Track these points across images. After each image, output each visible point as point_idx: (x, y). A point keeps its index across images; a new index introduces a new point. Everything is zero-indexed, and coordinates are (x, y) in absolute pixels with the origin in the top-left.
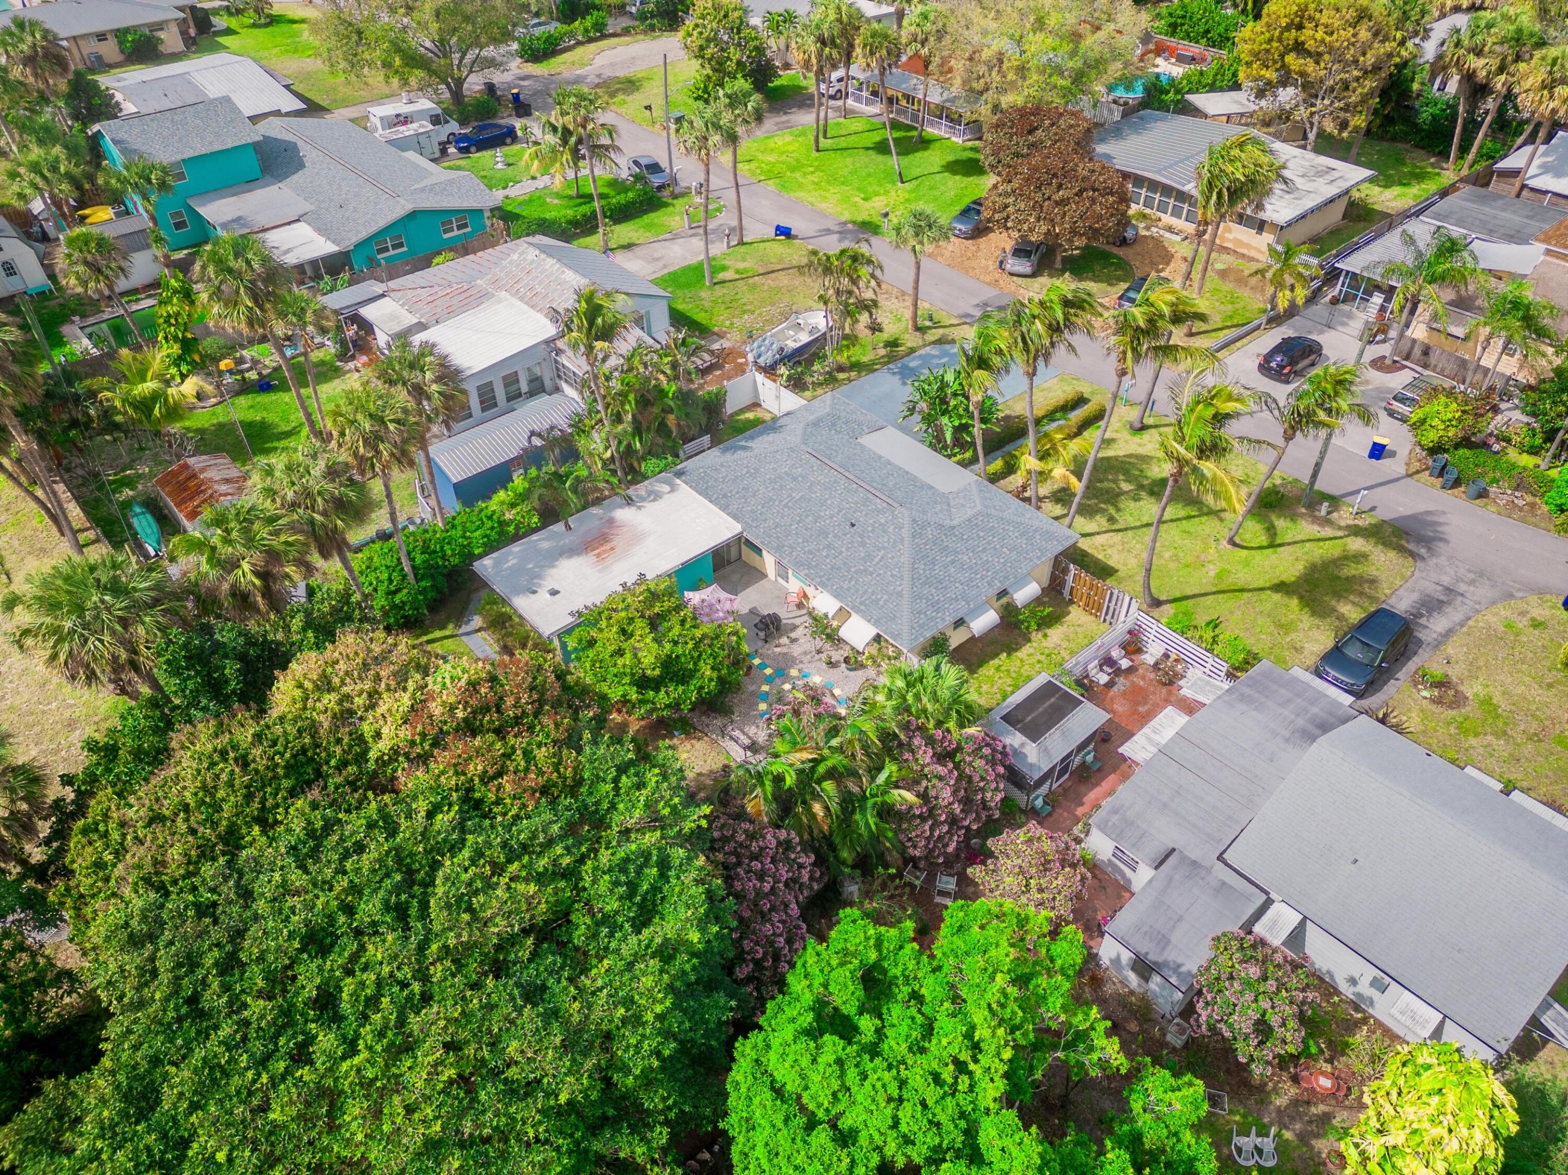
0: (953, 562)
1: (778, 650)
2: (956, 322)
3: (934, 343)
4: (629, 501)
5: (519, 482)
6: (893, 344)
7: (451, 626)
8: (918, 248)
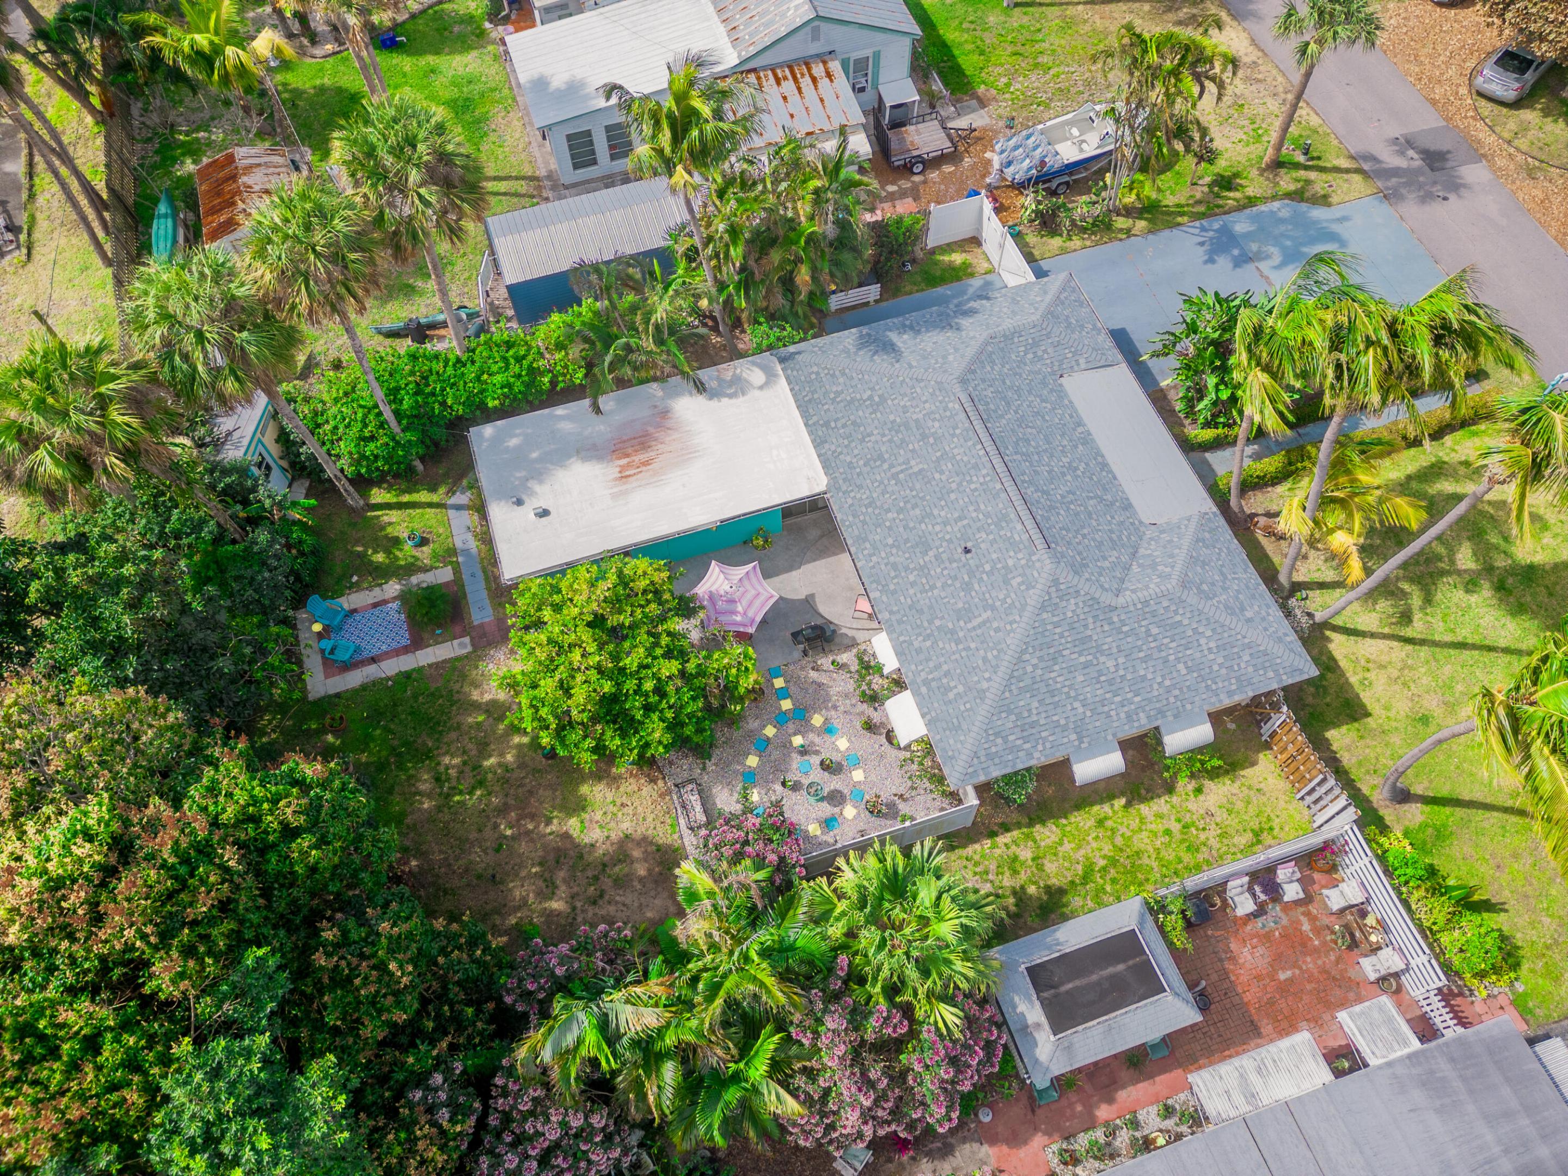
0: (1086, 666)
1: (813, 674)
2: (1344, 163)
3: (1289, 196)
4: (700, 387)
5: (588, 307)
6: (1226, 183)
7: (442, 490)
8: (1313, 47)
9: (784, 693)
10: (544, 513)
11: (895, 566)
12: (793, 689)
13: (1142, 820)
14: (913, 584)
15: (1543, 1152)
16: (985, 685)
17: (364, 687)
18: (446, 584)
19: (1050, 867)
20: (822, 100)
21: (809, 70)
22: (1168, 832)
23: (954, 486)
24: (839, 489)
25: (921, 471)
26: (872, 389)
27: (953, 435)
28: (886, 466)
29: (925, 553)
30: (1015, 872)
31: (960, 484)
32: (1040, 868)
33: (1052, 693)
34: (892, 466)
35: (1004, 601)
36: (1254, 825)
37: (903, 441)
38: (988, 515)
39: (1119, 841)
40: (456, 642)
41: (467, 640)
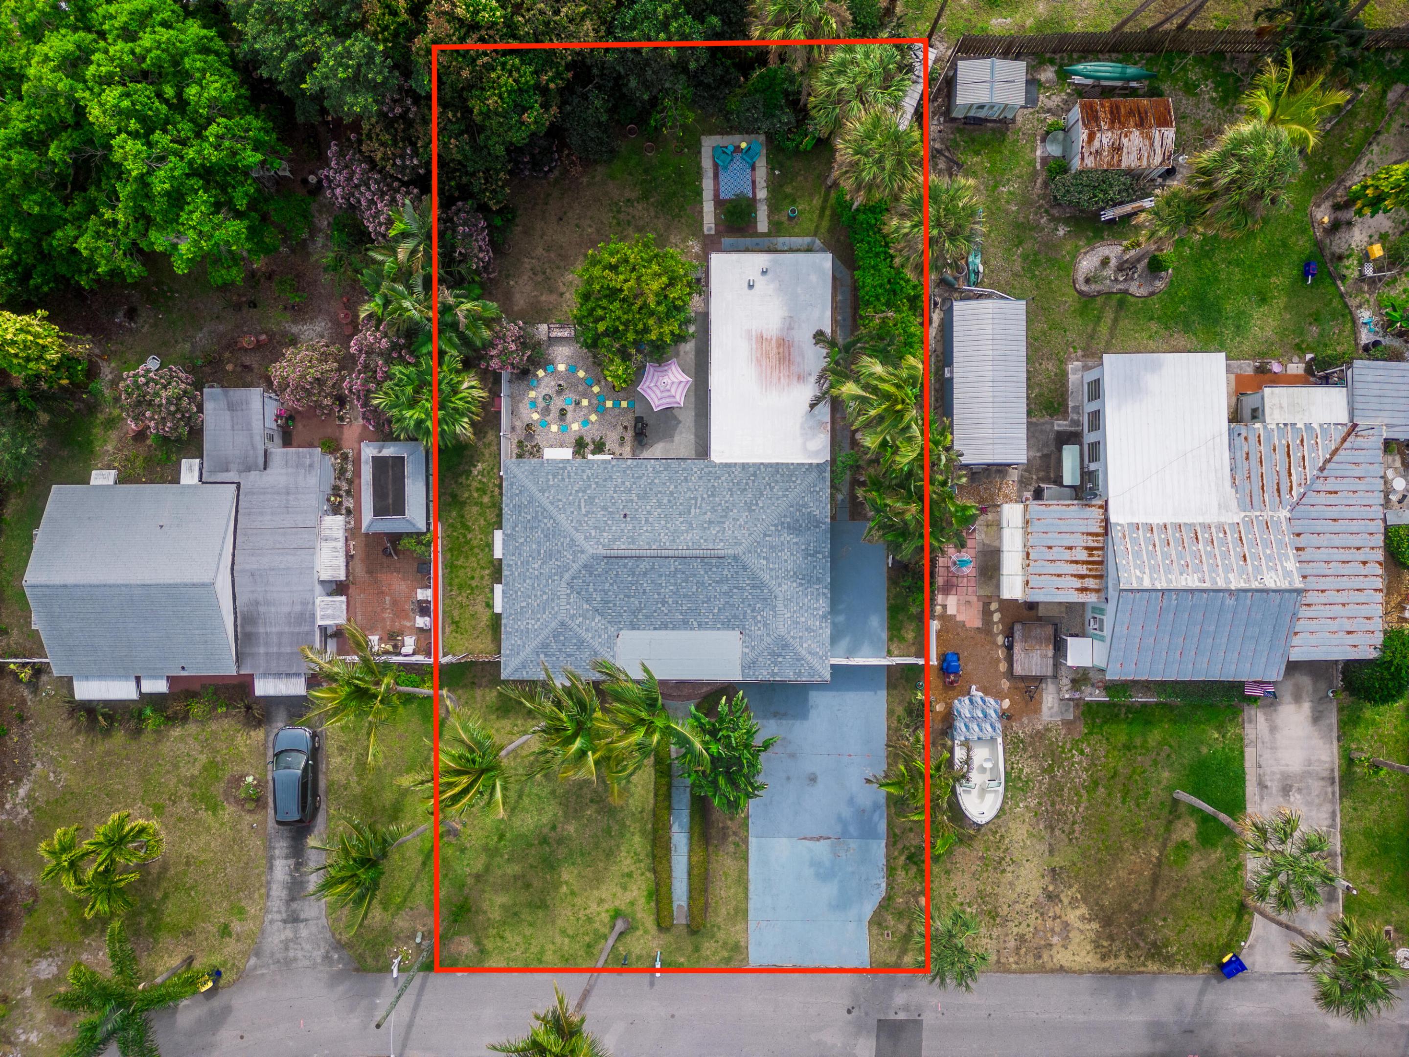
1: (623, 425)
9: (616, 405)
10: (751, 286)
11: (640, 478)
12: (617, 411)
13: (483, 568)
14: (623, 483)
15: (262, 650)
16: (546, 495)
17: (700, 168)
18: (756, 227)
19: (475, 509)
20: (1059, 575)
21: (1095, 577)
22: (473, 578)
23: (669, 525)
24: (707, 467)
25: (690, 513)
26: (762, 508)
27: (701, 538)
28: (705, 496)
29: (638, 496)
30: (478, 490)
31: (668, 529)
32: (476, 504)
33: (531, 528)
34: (703, 499)
35: (586, 522)
36: (462, 624)
37: (716, 511)
38: (640, 535)
39: (476, 551)
40: (713, 226)
41: (713, 232)
